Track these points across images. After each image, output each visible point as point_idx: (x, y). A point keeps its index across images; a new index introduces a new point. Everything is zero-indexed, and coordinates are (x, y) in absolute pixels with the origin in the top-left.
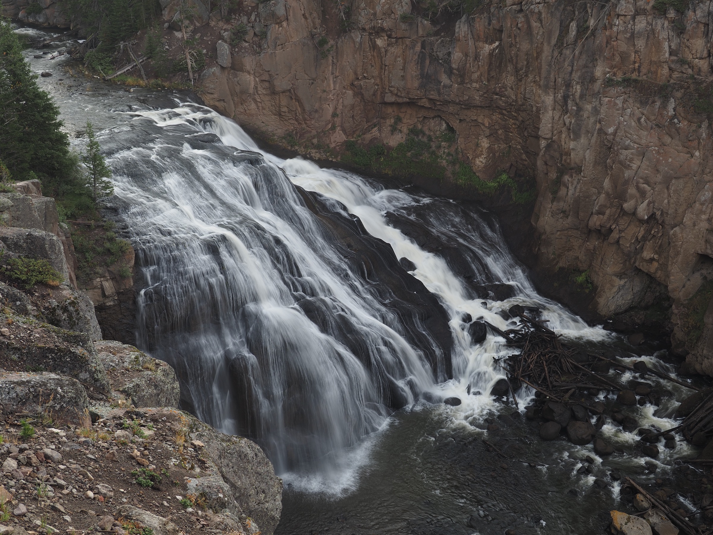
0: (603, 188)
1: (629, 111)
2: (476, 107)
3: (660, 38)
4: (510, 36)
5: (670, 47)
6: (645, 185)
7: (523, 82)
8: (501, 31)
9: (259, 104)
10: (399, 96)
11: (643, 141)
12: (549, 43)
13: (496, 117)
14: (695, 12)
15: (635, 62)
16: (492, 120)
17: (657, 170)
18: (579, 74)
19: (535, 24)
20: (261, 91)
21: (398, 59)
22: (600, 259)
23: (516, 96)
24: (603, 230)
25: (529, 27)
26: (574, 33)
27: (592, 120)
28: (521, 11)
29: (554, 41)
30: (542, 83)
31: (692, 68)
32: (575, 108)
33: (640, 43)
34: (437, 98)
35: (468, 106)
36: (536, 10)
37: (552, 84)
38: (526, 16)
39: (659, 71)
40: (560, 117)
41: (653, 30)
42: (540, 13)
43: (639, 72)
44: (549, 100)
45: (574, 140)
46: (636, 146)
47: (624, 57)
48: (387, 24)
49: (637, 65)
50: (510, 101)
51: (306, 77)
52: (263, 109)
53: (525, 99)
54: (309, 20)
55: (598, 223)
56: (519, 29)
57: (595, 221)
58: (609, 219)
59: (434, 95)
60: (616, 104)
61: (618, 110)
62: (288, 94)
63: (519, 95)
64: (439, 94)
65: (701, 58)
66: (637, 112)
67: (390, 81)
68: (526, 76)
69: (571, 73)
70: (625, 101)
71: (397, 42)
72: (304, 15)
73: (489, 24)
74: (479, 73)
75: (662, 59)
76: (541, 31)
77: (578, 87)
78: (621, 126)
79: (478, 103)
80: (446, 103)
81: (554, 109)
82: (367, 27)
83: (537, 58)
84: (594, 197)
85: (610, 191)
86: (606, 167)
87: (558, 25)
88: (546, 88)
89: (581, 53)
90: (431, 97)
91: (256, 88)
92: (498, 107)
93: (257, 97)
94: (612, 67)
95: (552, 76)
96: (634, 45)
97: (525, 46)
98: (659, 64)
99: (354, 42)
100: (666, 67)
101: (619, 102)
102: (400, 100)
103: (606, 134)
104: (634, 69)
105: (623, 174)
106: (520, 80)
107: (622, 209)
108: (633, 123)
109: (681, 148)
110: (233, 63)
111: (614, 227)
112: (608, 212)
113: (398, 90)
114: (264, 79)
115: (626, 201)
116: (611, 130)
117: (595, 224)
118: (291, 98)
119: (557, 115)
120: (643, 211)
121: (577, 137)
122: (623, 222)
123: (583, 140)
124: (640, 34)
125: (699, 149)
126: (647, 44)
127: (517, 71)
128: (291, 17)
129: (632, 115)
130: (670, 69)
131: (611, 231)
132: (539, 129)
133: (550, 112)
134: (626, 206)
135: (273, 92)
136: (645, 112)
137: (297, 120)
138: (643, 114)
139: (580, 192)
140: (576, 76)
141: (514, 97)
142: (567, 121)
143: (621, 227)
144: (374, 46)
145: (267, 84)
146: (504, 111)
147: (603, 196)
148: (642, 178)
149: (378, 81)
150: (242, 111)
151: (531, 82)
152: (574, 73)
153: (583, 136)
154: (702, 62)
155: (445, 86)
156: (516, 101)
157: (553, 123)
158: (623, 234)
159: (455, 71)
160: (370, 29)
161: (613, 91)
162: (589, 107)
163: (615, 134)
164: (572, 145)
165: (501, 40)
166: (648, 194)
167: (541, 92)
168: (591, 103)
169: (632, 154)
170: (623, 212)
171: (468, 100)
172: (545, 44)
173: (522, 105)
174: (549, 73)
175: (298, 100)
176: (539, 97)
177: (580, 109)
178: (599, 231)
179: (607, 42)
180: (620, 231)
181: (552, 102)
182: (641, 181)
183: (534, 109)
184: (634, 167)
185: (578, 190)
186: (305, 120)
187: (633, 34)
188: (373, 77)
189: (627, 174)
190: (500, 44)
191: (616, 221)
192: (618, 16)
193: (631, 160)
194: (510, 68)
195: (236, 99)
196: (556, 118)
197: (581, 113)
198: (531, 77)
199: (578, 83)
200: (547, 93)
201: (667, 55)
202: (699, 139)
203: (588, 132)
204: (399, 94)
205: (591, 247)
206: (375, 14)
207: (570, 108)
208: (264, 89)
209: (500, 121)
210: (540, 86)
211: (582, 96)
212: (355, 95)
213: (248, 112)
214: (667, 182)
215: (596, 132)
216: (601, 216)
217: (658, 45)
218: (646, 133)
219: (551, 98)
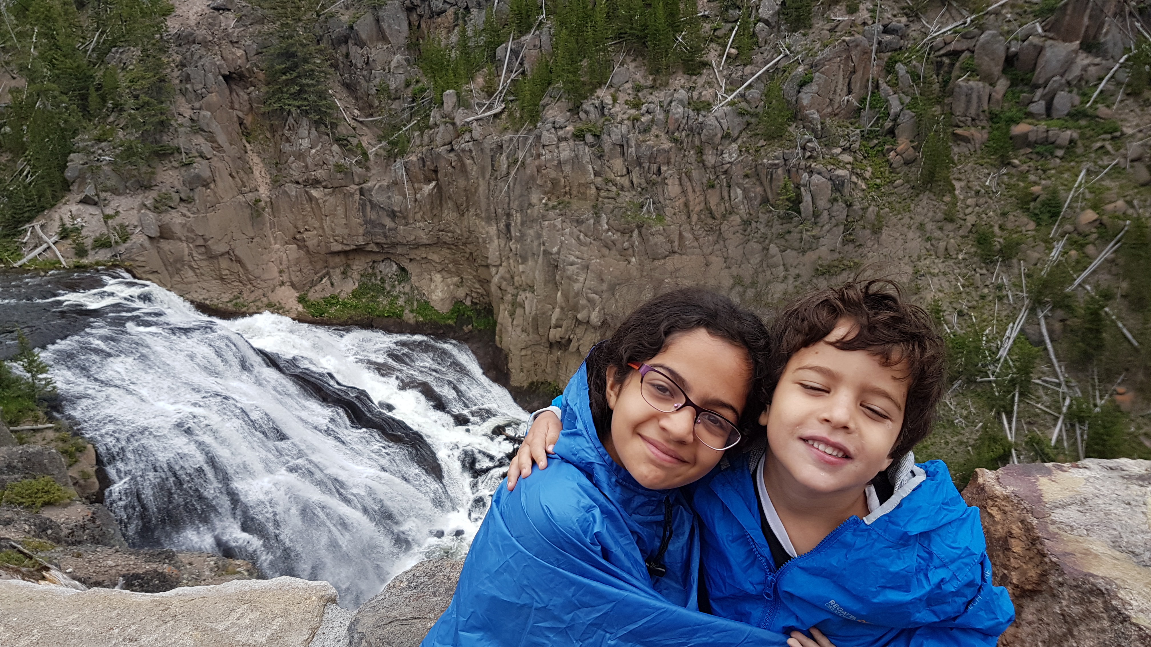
0: (556, 303)
1: (567, 230)
2: (425, 245)
3: (584, 162)
4: (446, 175)
5: (593, 168)
6: (593, 295)
7: (466, 216)
8: (436, 171)
9: (198, 271)
10: (345, 244)
11: (585, 256)
12: (484, 178)
13: (445, 252)
14: (609, 135)
15: (565, 186)
16: (441, 256)
17: (602, 280)
18: (517, 203)
19: (468, 162)
20: (197, 256)
21: (338, 208)
22: (564, 368)
23: (461, 230)
24: (563, 341)
25: (463, 165)
26: (505, 166)
27: (536, 243)
28: (452, 150)
29: (488, 176)
30: (483, 215)
31: (615, 185)
32: (518, 234)
33: (567, 169)
34: (385, 241)
35: (417, 246)
36: (467, 149)
37: (494, 215)
38: (457, 155)
39: (588, 191)
40: (506, 244)
41: (577, 156)
42: (470, 151)
43: (570, 195)
44: (493, 230)
45: (522, 263)
46: (580, 261)
47: (555, 183)
48: (320, 174)
49: (567, 188)
50: (456, 235)
51: (245, 237)
52: (202, 275)
53: (470, 232)
54: (237, 179)
55: (558, 336)
56: (453, 167)
57: (555, 334)
58: (567, 331)
59: (381, 240)
60: (555, 226)
61: (558, 231)
62: (227, 256)
63: (464, 229)
64: (386, 237)
65: (622, 176)
66: (575, 230)
67: (333, 230)
68: (467, 210)
69: (509, 204)
70: (563, 221)
71: (333, 191)
72: (230, 175)
73: (424, 166)
74: (421, 213)
75: (589, 180)
76: (475, 168)
77: (518, 215)
78: (564, 245)
79: (426, 242)
80: (394, 245)
81: (499, 238)
82: (300, 181)
83: (476, 192)
84: (550, 313)
85: (564, 305)
86: (556, 284)
87: (490, 160)
88: (488, 220)
89: (514, 184)
90: (378, 241)
91: (191, 254)
92: (445, 243)
93: (193, 263)
94: (545, 193)
95: (492, 207)
96: (562, 171)
97: (462, 183)
98: (587, 185)
99: (289, 196)
100: (593, 187)
101: (558, 222)
102: (347, 248)
103: (551, 254)
104: (566, 193)
105: (573, 287)
106: (463, 215)
107: (577, 319)
108: (573, 241)
109: (619, 257)
110: (161, 232)
111: (572, 336)
112: (564, 324)
113: (343, 238)
114: (198, 244)
115: (579, 312)
116: (555, 250)
117: (555, 337)
118: (231, 260)
119: (503, 243)
120: (595, 318)
121: (524, 260)
122: (580, 331)
123: (530, 263)
124: (566, 162)
125: (634, 256)
126: (573, 168)
127: (458, 207)
128: (217, 179)
129: (571, 234)
130: (597, 188)
131: (570, 341)
132: (487, 258)
133: (496, 241)
134: (579, 316)
135: (212, 257)
136: (583, 230)
137: (241, 282)
138: (581, 232)
139: (537, 310)
140: (515, 205)
141: (459, 232)
142: (513, 247)
143: (579, 336)
144: (311, 199)
145: (203, 250)
146: (452, 246)
147: (558, 310)
148: (590, 289)
149: (321, 232)
150: (179, 280)
151: (473, 215)
152: (511, 203)
153: (530, 259)
154: (623, 179)
155: (390, 229)
156: (462, 235)
157: (500, 250)
158: (581, 342)
159: (398, 214)
160: (304, 181)
161: (551, 213)
162: (531, 232)
163: (558, 253)
164: (521, 268)
165: (437, 180)
166: (598, 302)
167: (483, 223)
168: (532, 228)
169: (578, 268)
170: (578, 322)
171: (415, 240)
172: (481, 179)
173: (467, 238)
174: (489, 205)
175: (239, 261)
176: (483, 228)
177: (523, 236)
178: (559, 342)
179: (538, 171)
180: (578, 340)
181: (496, 232)
182: (589, 291)
183: (480, 240)
184: (581, 279)
185: (534, 308)
186: (249, 280)
187: (559, 163)
188: (315, 228)
189: (577, 286)
190: (437, 184)
191: (573, 331)
192: (544, 146)
193: (578, 274)
194: (450, 204)
195: (170, 268)
196: (502, 245)
197: (525, 238)
198: (472, 211)
199: (517, 211)
200: (490, 224)
201: (592, 176)
202: (633, 247)
203: (534, 254)
204: (345, 242)
205: (555, 358)
206: (306, 167)
207: (513, 235)
208: (200, 254)
209: (449, 256)
210: (482, 218)
211: (523, 223)
212: (299, 247)
213: (185, 280)
214: (612, 289)
215: (541, 253)
216: (559, 329)
217: (583, 169)
218: (586, 248)
219: (495, 228)
